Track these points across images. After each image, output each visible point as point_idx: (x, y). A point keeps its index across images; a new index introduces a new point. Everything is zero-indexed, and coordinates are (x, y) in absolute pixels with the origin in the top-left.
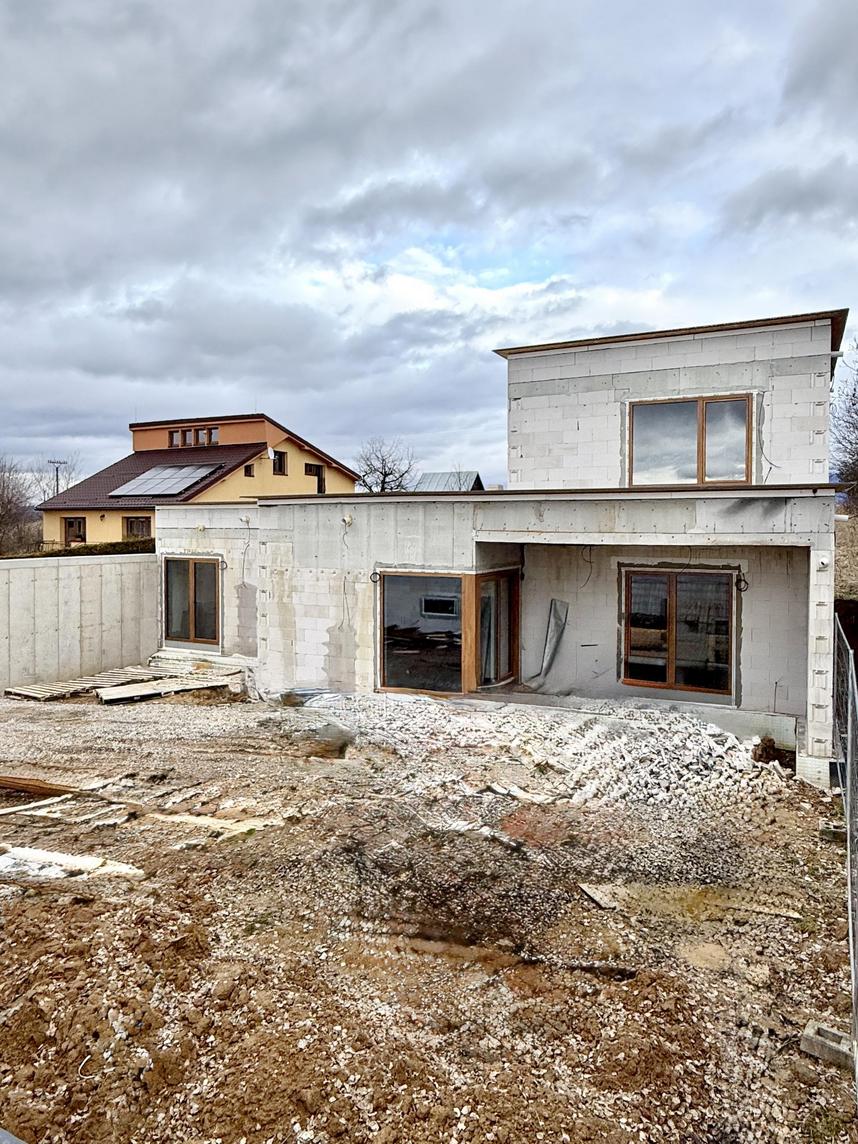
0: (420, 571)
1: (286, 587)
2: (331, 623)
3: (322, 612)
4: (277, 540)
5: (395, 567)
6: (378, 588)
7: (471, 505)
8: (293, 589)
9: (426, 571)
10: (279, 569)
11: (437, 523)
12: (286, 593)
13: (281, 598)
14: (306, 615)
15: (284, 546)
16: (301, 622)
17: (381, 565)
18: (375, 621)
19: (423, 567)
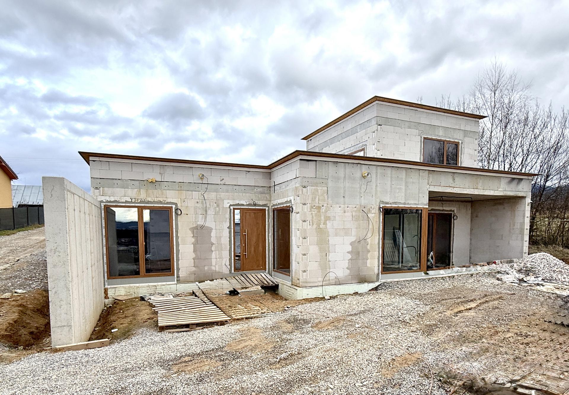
0: (403, 206)
1: (323, 218)
2: (353, 239)
3: (347, 232)
4: (316, 185)
5: (391, 204)
6: (381, 216)
7: (427, 172)
8: (328, 218)
9: (406, 206)
10: (317, 205)
11: (411, 180)
12: (322, 222)
13: (319, 225)
14: (336, 235)
15: (321, 189)
16: (332, 240)
17: (383, 202)
18: (379, 235)
19: (405, 204)
